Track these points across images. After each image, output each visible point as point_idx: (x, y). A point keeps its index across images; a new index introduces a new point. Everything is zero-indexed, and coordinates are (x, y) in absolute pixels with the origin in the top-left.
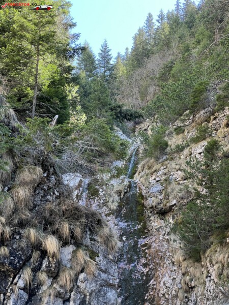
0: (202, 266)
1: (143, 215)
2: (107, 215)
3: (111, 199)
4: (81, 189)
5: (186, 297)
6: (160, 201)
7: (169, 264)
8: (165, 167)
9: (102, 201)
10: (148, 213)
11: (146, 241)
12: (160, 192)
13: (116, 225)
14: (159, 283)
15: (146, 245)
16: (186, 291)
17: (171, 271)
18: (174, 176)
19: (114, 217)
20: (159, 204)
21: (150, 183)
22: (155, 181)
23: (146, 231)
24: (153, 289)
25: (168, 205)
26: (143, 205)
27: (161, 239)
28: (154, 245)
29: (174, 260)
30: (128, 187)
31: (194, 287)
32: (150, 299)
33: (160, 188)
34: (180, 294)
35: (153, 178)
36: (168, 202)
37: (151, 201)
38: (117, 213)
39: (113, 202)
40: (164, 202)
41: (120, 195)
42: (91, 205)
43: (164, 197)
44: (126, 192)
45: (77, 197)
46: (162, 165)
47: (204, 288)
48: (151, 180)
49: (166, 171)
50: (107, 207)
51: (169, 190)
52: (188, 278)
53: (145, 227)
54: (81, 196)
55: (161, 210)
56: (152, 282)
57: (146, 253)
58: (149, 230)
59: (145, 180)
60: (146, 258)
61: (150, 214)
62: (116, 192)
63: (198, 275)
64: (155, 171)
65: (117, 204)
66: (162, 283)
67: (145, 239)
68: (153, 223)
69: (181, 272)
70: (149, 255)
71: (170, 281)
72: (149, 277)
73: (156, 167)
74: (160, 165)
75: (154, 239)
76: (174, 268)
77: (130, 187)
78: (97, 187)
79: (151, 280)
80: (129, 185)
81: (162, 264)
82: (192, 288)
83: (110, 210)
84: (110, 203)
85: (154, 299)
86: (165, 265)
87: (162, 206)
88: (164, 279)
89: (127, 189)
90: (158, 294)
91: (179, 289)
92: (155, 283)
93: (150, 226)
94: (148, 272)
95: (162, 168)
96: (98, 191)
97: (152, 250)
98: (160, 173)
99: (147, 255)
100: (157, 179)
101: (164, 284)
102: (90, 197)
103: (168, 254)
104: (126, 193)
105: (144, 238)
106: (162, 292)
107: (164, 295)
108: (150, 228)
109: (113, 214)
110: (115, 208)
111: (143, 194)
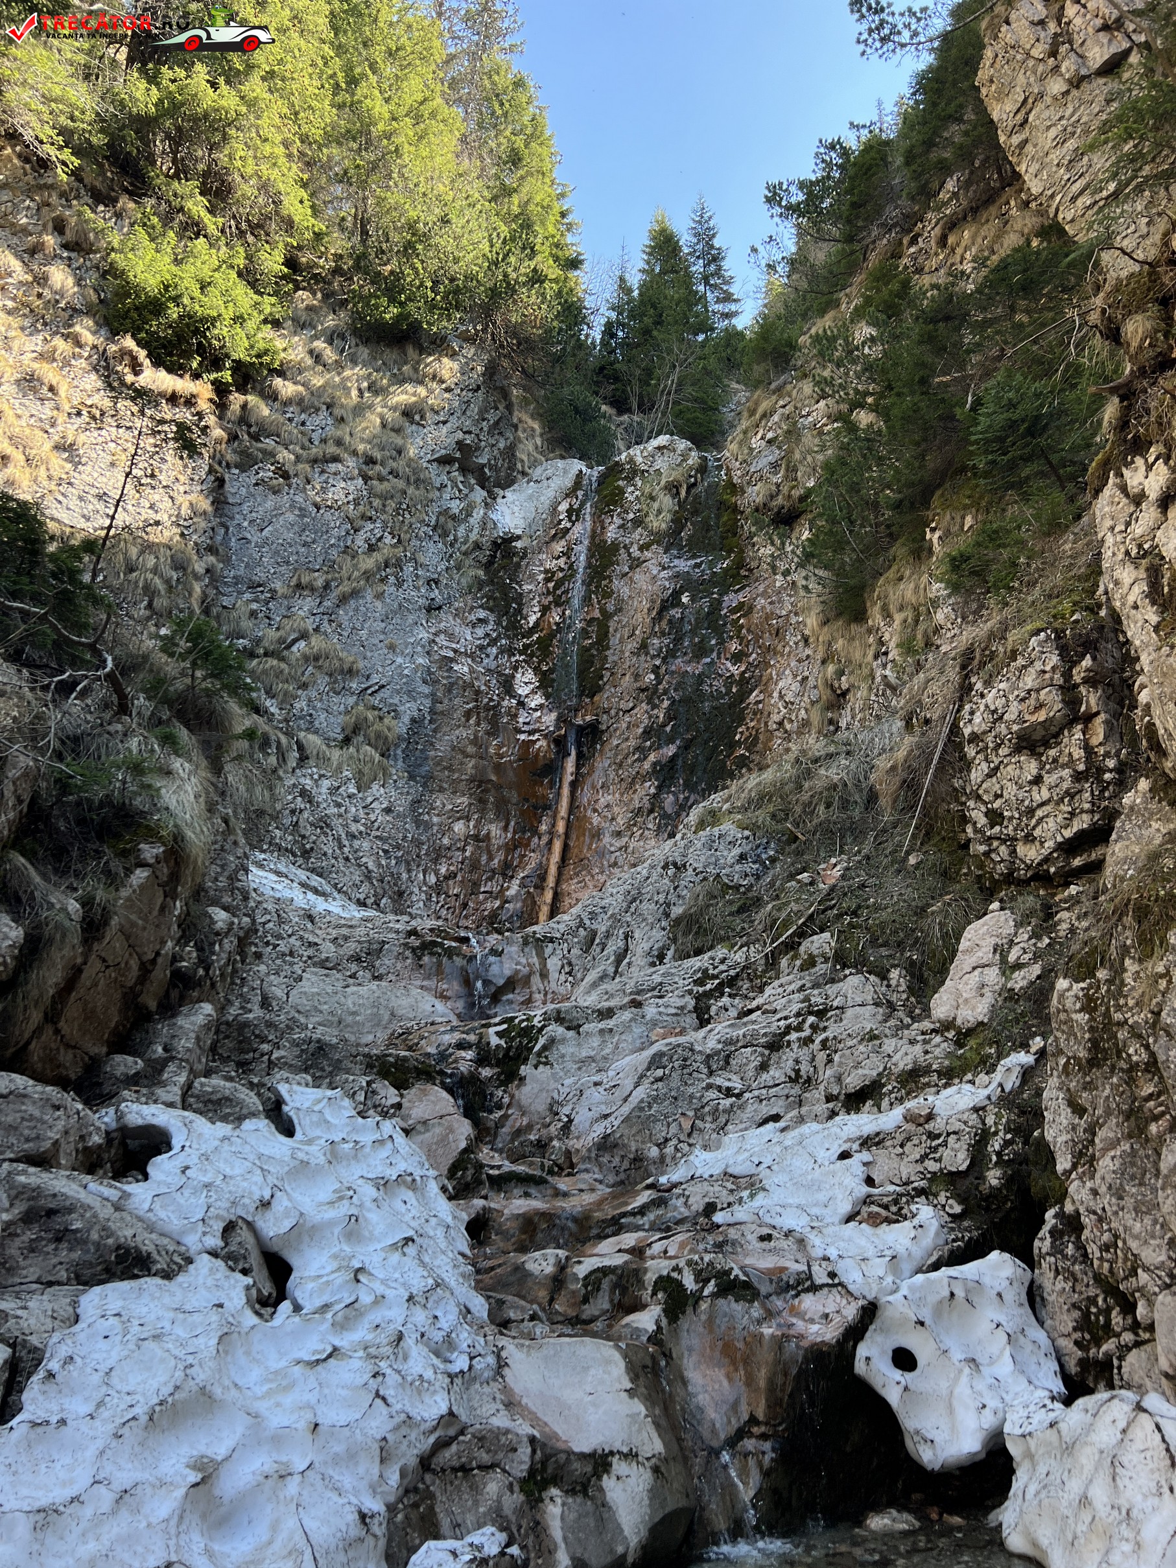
0: (869, 631)
1: (735, 534)
2: (641, 549)
3: (656, 505)
4: (580, 493)
5: (831, 722)
6: (774, 488)
7: (796, 644)
8: (787, 399)
9: (631, 516)
10: (748, 527)
11: (741, 597)
12: (775, 466)
13: (664, 569)
14: (771, 696)
15: (741, 605)
16: (830, 707)
17: (799, 661)
18: (810, 419)
19: (661, 550)
20: (772, 497)
21: (751, 449)
22: (763, 443)
23: (743, 573)
24: (755, 714)
25: (796, 493)
26: (735, 509)
27: (778, 584)
28: (761, 602)
29: (807, 632)
30: (697, 471)
31: (848, 690)
32: (747, 739)
33: (774, 455)
34: (816, 717)
35: (759, 436)
36: (793, 488)
37: (755, 494)
38: (670, 540)
39: (659, 512)
40: (785, 490)
41: (678, 493)
42: (603, 528)
43: (786, 477)
44: (694, 485)
45: (569, 517)
46: (781, 397)
47: (870, 689)
48: (756, 442)
49: (787, 411)
50: (645, 528)
51: (797, 456)
52: (831, 669)
53: (740, 564)
54: (578, 511)
55: (779, 512)
56: (753, 698)
57: (742, 626)
58: (751, 570)
59: (740, 443)
60: (741, 639)
61: (753, 529)
62: (666, 488)
63: (857, 656)
64: (764, 416)
65: (669, 517)
66: (776, 695)
67: (741, 594)
68: (762, 550)
69: (819, 656)
70: (749, 631)
71: (796, 687)
72: (745, 685)
73: (764, 406)
74: (774, 398)
75: (761, 589)
76: (808, 652)
77: (703, 469)
78: (620, 483)
79: (752, 691)
80: (700, 465)
81: (779, 648)
82: (844, 694)
83: (651, 533)
84: (651, 517)
85: (756, 739)
86: (787, 649)
87: (780, 500)
88: (781, 684)
89: (695, 477)
90: (766, 724)
91: (813, 703)
92: (761, 697)
93: (754, 559)
94: (744, 672)
95: (781, 403)
96: (622, 492)
97: (756, 617)
98: (776, 418)
99: (744, 631)
100: (770, 435)
101: (781, 697)
102: (601, 511)
103: (793, 620)
104: (691, 487)
105: (736, 592)
106: (776, 718)
107: (780, 724)
108: (753, 564)
109: (658, 543)
110: (664, 526)
111: (735, 480)
